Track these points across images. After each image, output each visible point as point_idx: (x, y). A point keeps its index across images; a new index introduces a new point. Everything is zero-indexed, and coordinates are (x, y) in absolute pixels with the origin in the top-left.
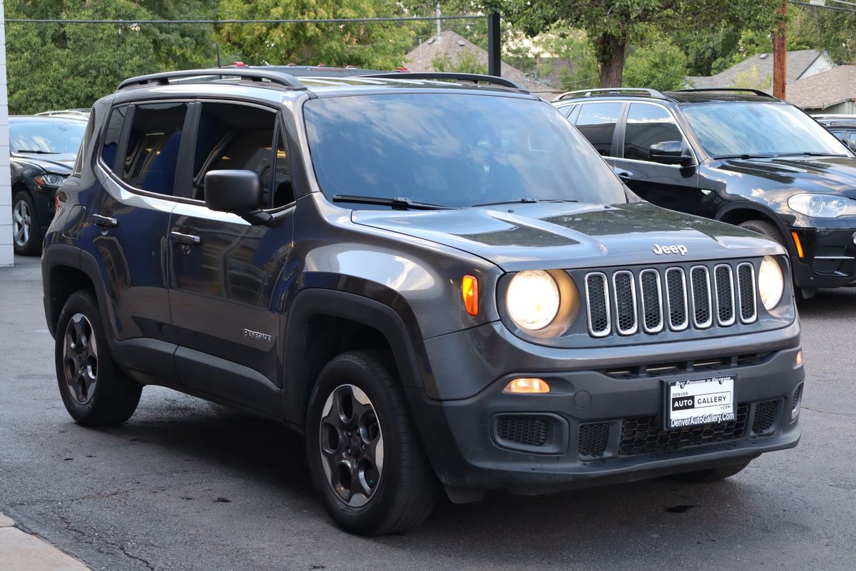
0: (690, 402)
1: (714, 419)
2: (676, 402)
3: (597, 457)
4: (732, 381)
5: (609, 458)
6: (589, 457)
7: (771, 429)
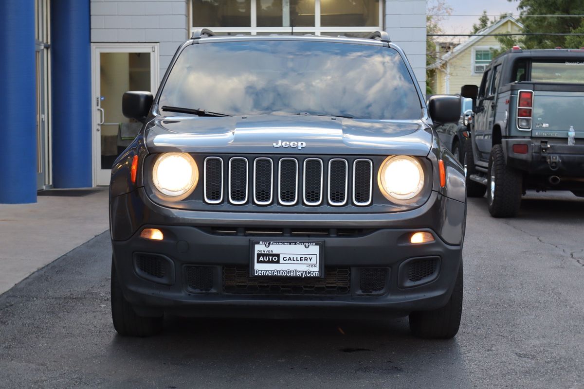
0: (275, 259)
1: (298, 274)
2: (261, 257)
3: (204, 292)
4: (318, 247)
5: (214, 294)
6: (198, 291)
7: (382, 292)
